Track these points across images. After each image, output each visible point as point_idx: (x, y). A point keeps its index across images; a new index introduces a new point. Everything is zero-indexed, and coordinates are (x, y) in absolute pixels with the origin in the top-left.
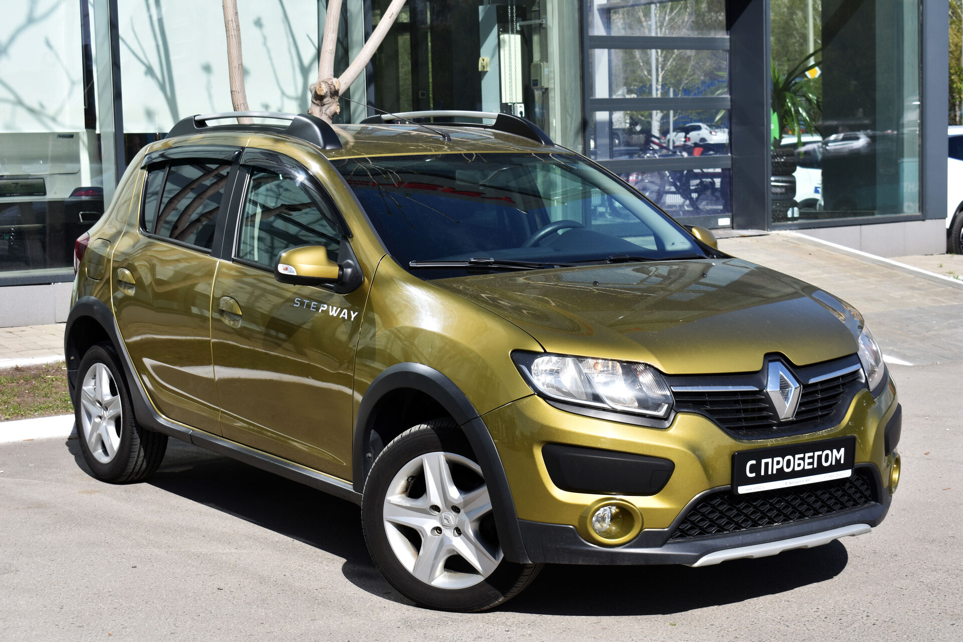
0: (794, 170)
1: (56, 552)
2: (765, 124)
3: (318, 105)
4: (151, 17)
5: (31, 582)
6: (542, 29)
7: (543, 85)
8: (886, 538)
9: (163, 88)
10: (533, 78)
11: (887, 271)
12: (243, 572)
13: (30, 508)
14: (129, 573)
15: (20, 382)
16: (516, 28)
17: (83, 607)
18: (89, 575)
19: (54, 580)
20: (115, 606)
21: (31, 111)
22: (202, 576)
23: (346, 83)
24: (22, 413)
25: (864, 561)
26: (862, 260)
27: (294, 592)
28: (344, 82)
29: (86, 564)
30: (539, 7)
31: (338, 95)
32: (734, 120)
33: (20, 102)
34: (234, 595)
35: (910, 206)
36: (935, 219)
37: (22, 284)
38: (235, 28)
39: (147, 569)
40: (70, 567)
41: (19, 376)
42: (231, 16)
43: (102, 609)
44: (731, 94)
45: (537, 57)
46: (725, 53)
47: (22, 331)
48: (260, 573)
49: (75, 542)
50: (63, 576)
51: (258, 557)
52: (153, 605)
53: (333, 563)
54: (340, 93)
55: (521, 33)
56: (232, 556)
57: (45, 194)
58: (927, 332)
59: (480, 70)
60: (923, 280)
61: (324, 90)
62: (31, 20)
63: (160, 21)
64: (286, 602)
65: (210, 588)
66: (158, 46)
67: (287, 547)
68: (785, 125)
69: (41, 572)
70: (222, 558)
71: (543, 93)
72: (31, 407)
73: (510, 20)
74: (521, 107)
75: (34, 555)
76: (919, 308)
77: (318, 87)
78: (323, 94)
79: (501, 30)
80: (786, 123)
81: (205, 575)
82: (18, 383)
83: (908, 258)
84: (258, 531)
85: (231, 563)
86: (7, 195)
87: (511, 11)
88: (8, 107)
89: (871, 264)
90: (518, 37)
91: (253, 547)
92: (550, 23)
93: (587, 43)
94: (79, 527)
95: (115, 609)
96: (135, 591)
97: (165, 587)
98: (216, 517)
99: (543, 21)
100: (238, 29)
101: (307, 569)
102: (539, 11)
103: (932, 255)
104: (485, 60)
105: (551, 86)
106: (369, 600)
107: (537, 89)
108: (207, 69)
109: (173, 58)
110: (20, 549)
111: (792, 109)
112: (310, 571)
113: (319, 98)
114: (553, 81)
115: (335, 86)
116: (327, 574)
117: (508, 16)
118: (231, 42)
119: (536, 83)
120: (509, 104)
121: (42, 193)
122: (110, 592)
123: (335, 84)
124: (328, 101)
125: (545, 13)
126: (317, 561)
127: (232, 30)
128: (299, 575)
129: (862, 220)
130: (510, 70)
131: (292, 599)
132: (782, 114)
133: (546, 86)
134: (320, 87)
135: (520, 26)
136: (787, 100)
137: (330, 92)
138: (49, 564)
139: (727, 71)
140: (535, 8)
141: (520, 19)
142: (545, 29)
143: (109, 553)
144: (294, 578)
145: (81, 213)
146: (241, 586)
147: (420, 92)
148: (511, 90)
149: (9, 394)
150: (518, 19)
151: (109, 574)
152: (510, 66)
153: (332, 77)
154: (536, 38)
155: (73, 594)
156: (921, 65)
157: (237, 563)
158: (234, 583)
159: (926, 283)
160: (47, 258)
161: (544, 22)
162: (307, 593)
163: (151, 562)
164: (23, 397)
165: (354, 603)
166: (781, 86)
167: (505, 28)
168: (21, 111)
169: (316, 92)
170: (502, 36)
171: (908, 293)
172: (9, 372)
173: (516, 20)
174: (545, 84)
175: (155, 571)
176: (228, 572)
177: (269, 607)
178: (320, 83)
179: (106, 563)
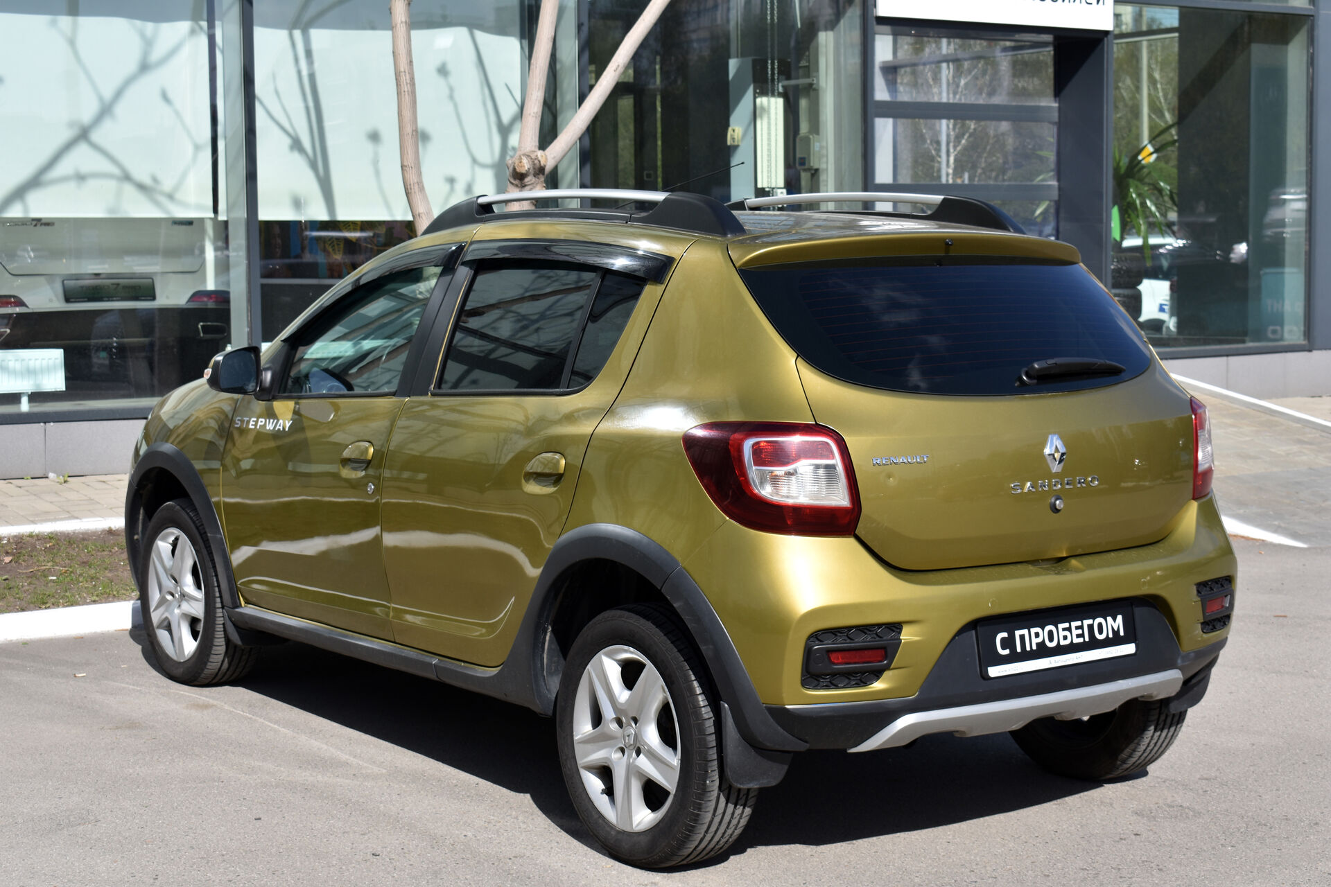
0: (1140, 283)
1: (152, 794)
2: (1104, 221)
3: (517, 186)
4: (299, 73)
5: (115, 838)
6: (811, 90)
7: (812, 164)
8: (1300, 798)
9: (313, 165)
10: (798, 155)
11: (1265, 417)
12: (408, 830)
13: (120, 728)
14: (251, 827)
15: (113, 550)
16: (778, 90)
17: (185, 877)
18: (196, 829)
19: (148, 835)
20: (230, 877)
21: (141, 187)
22: (351, 835)
23: (554, 157)
24: (115, 593)
25: (1274, 832)
26: (1232, 403)
27: (478, 862)
28: (552, 156)
29: (191, 814)
30: (809, 62)
31: (543, 174)
32: (1062, 215)
33: (127, 177)
34: (395, 864)
35: (1293, 332)
36: (1326, 349)
37: (121, 417)
38: (408, 82)
39: (275, 822)
40: (170, 817)
41: (112, 542)
42: (403, 66)
43: (211, 882)
44: (1059, 180)
45: (804, 128)
46: (1051, 126)
47: (119, 480)
48: (431, 831)
49: (179, 779)
50: (160, 831)
51: (429, 808)
52: (282, 876)
53: (533, 819)
54: (548, 169)
55: (785, 95)
56: (393, 805)
57: (153, 298)
58: (1324, 501)
59: (729, 143)
60: (1314, 431)
61: (526, 165)
62: (145, 67)
63: (312, 77)
64: (468, 877)
65: (361, 853)
66: (307, 108)
67: (468, 794)
68: (1127, 222)
69: (129, 824)
70: (379, 808)
71: (813, 175)
72: (127, 585)
73: (770, 78)
74: (782, 193)
75: (121, 797)
76: (1310, 469)
77: (517, 162)
78: (523, 171)
79: (758, 91)
80: (1129, 220)
81: (355, 832)
82: (111, 551)
83: (1289, 400)
84: (429, 769)
85: (392, 816)
86: (105, 299)
87: (772, 67)
88: (112, 184)
89: (1243, 408)
90: (780, 101)
91: (422, 792)
92: (822, 83)
93: (871, 110)
94: (185, 758)
95: (230, 881)
96: (258, 855)
97: (300, 849)
98: (372, 746)
99: (813, 80)
100: (413, 84)
101: (497, 827)
102: (808, 67)
103: (1320, 397)
104: (736, 131)
105: (823, 166)
106: (583, 877)
107: (805, 170)
108: (374, 137)
109: (328, 124)
110: (103, 789)
111: (1138, 202)
112: (502, 831)
113: (519, 178)
114: (825, 159)
115: (539, 161)
116: (524, 835)
117: (768, 73)
118: (403, 100)
119: (803, 161)
120: (767, 189)
121: (150, 297)
122: (223, 855)
123: (540, 158)
124: (531, 180)
125: (817, 70)
126: (510, 815)
127: (405, 83)
128: (486, 835)
129: (1230, 349)
130: (769, 145)
131: (475, 872)
132: (1124, 208)
133: (816, 167)
134: (521, 162)
135: (783, 86)
136: (1131, 190)
137: (534, 168)
138: (141, 812)
139: (1055, 149)
140: (803, 63)
141: (784, 77)
142: (816, 91)
143: (224, 797)
144: (478, 840)
145: (201, 324)
146: (406, 850)
147: (645, 173)
148: (769, 171)
149: (98, 566)
150: (780, 77)
151: (223, 829)
152: (769, 139)
153: (537, 149)
154: (803, 103)
155: (172, 857)
156: (1309, 146)
157: (400, 815)
158: (395, 847)
159: (1318, 435)
160: (156, 382)
161: (815, 82)
162: (496, 864)
163: (281, 811)
164: (117, 570)
165: (562, 880)
166: (1123, 171)
167: (764, 88)
168: (129, 189)
169: (514, 169)
170: (758, 100)
171: (1295, 448)
172: (99, 536)
173: (778, 79)
174: (814, 163)
175: (287, 826)
176: (387, 830)
177: (443, 883)
178: (520, 156)
179: (220, 813)
